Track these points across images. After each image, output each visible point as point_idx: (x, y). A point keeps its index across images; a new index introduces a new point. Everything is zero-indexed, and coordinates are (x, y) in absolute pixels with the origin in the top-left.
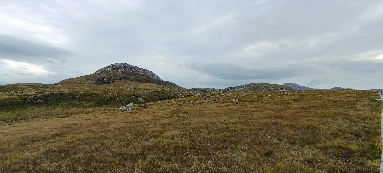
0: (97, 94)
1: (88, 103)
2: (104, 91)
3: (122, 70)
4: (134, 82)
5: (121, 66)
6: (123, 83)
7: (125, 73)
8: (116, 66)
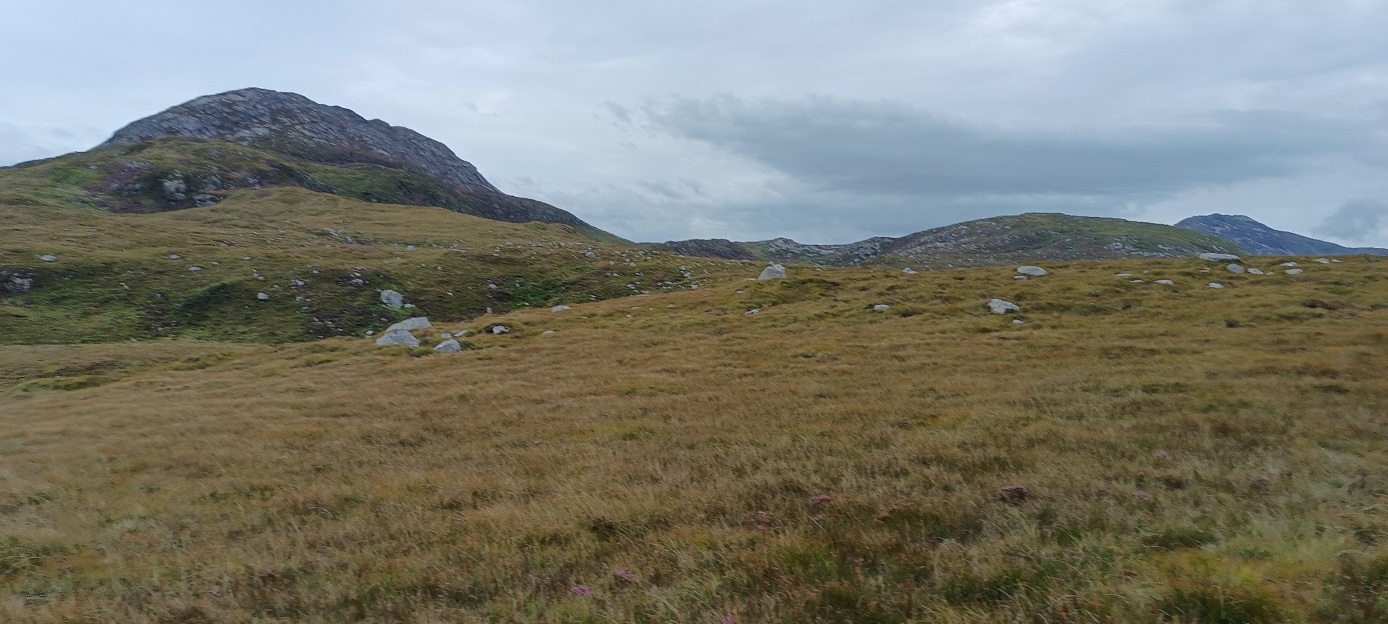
0: (139, 263)
1: (86, 314)
2: (174, 249)
3: (266, 132)
4: (342, 200)
5: (259, 106)
6: (282, 206)
7: (279, 150)
8: (229, 106)
